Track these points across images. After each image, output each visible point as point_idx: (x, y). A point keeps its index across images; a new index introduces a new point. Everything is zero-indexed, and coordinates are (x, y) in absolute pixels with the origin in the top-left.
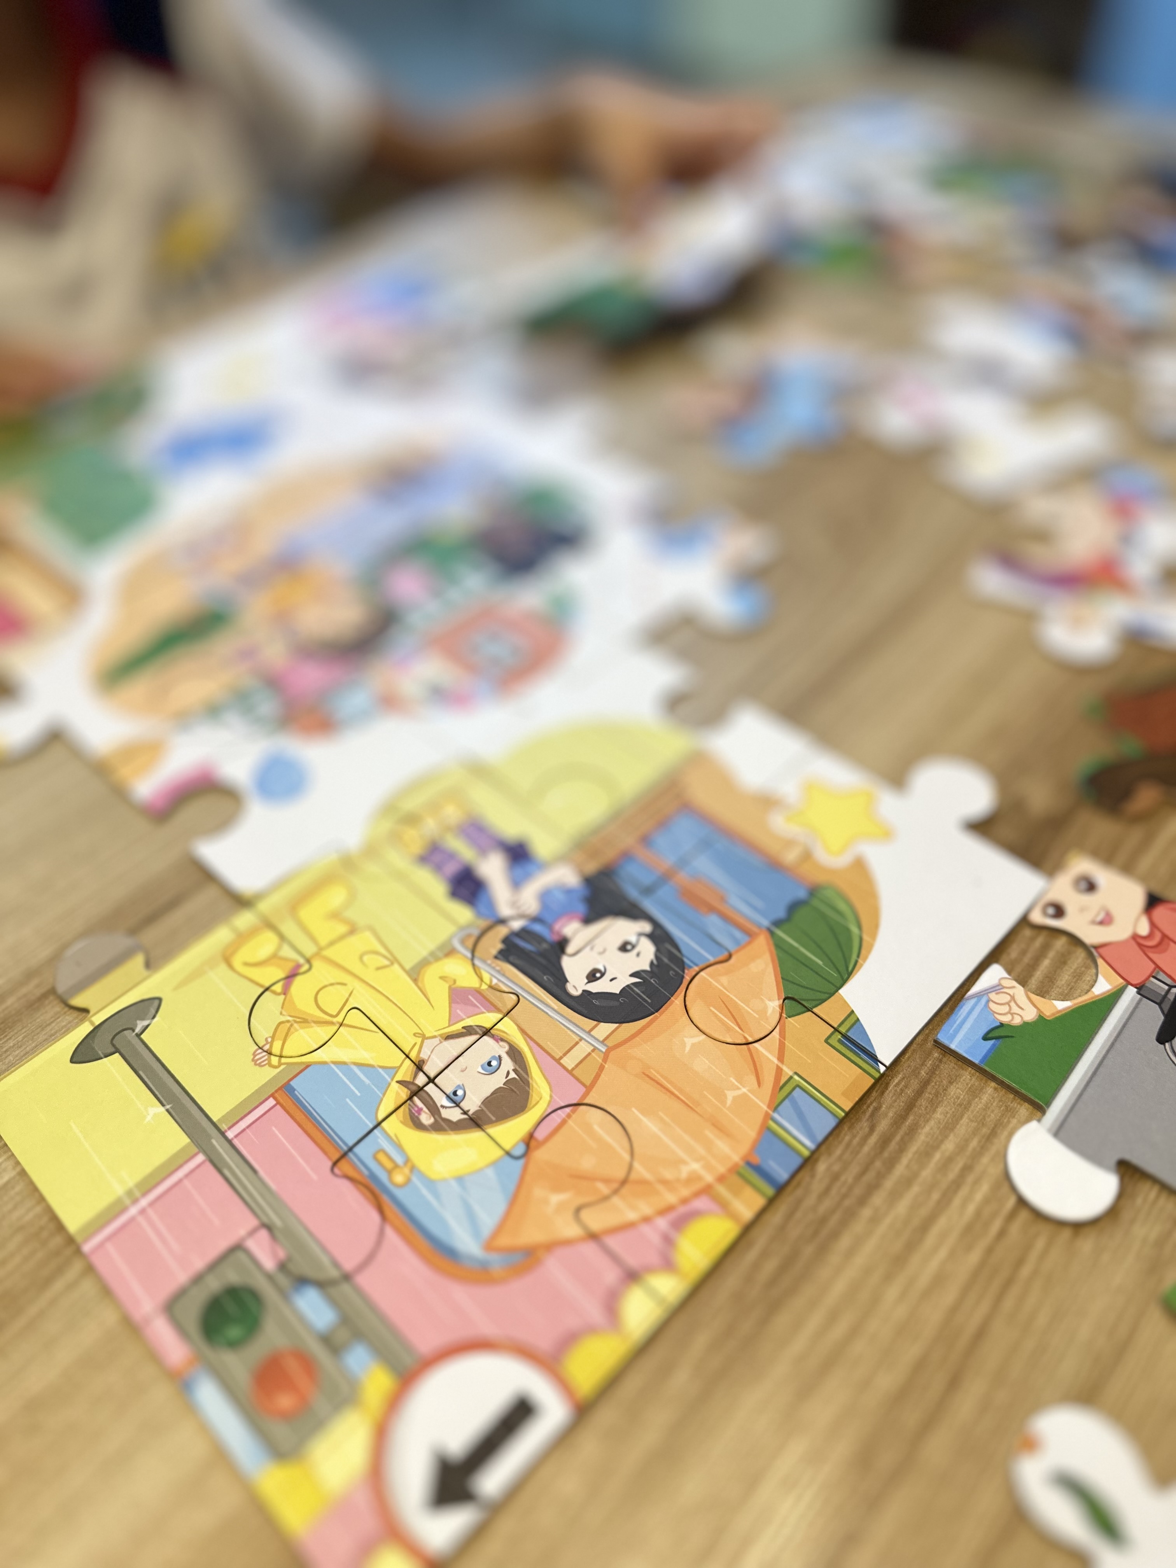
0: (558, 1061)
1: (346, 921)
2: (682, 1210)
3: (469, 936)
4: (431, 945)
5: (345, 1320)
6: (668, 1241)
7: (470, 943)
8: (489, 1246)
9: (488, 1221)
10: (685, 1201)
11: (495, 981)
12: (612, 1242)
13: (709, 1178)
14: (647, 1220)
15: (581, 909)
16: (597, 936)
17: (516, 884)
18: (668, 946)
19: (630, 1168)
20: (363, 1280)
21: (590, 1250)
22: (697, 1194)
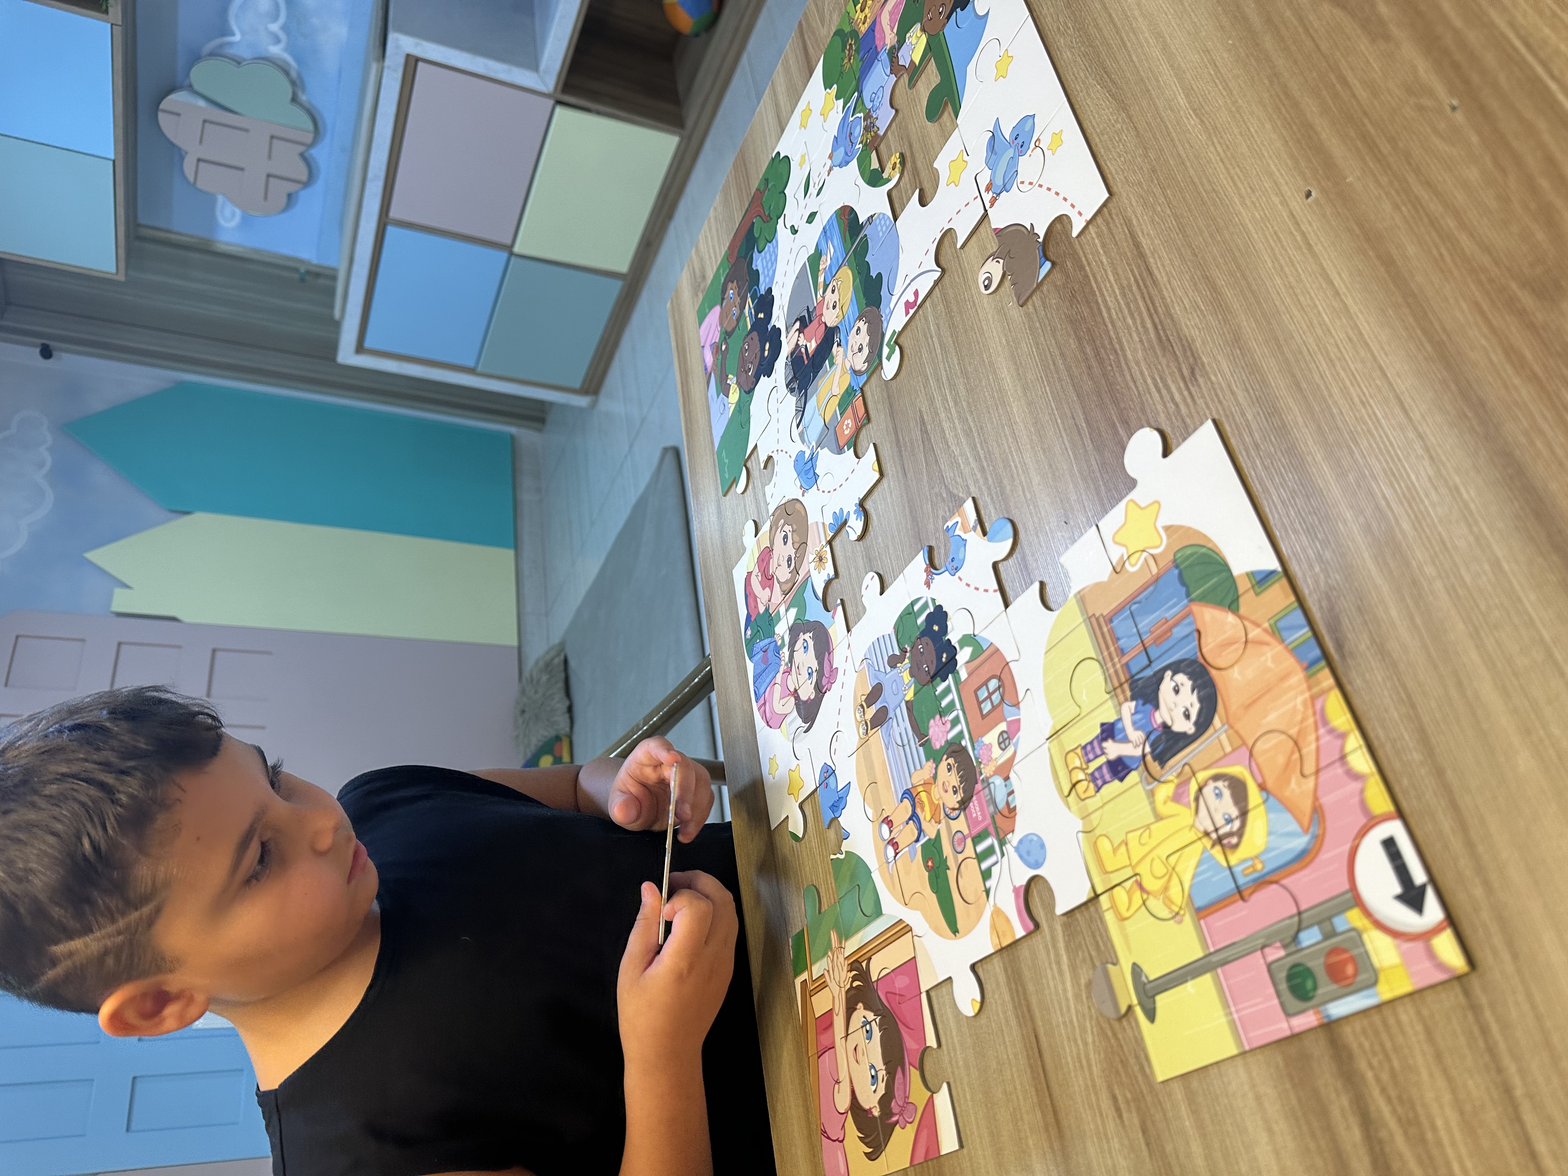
0: (1226, 755)
1: (1120, 845)
2: (1318, 717)
3: (1146, 778)
4: (1146, 802)
5: (1319, 923)
6: (1332, 731)
7: (1151, 780)
8: (1306, 831)
9: (1294, 827)
10: (1315, 713)
11: (1175, 774)
12: (1323, 764)
13: (1307, 695)
14: (1318, 739)
15: (1149, 707)
16: (1166, 704)
17: (1126, 740)
18: (1182, 665)
19: (1290, 737)
20: (1303, 907)
21: (1324, 776)
22: (1313, 705)
